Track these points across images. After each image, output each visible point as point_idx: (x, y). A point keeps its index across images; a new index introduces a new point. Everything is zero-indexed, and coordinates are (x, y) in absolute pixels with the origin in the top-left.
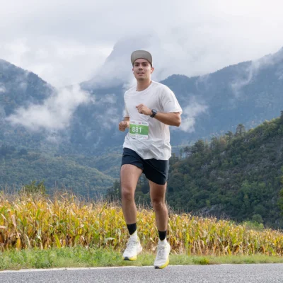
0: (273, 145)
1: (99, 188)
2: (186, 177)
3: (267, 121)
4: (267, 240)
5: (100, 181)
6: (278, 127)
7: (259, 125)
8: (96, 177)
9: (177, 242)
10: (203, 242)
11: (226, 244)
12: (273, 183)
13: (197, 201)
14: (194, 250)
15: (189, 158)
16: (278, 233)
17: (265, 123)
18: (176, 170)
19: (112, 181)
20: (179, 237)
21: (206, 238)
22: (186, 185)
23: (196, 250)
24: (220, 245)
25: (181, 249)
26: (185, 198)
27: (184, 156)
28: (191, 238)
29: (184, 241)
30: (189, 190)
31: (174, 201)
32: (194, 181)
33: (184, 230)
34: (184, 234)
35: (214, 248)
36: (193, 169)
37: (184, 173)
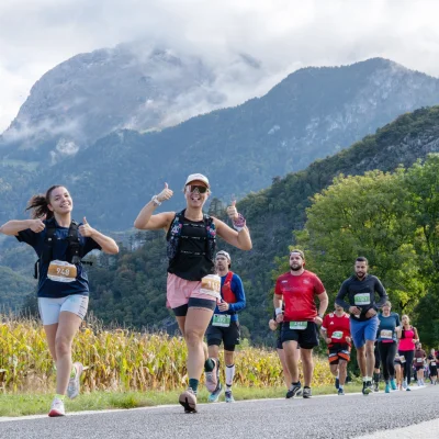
0: (262, 226)
1: (13, 294)
2: (139, 275)
3: (253, 193)
4: (246, 363)
5: (14, 284)
6: (269, 201)
7: (242, 199)
8: (8, 279)
9: (107, 371)
10: (148, 370)
11: (184, 370)
12: (263, 282)
13: (156, 310)
14: (134, 383)
15: (144, 248)
16: (263, 353)
17: (250, 196)
18: (124, 266)
19: (31, 284)
20: (111, 365)
21: (153, 364)
22: (140, 288)
23: (138, 382)
24: (174, 373)
25: (115, 383)
26: (138, 306)
27: (136, 245)
28: (129, 365)
29: (118, 369)
30: (144, 294)
31: (122, 310)
32: (150, 281)
33: (119, 353)
34: (119, 360)
35: (165, 378)
36: (149, 263)
37: (136, 270)
